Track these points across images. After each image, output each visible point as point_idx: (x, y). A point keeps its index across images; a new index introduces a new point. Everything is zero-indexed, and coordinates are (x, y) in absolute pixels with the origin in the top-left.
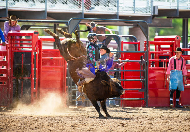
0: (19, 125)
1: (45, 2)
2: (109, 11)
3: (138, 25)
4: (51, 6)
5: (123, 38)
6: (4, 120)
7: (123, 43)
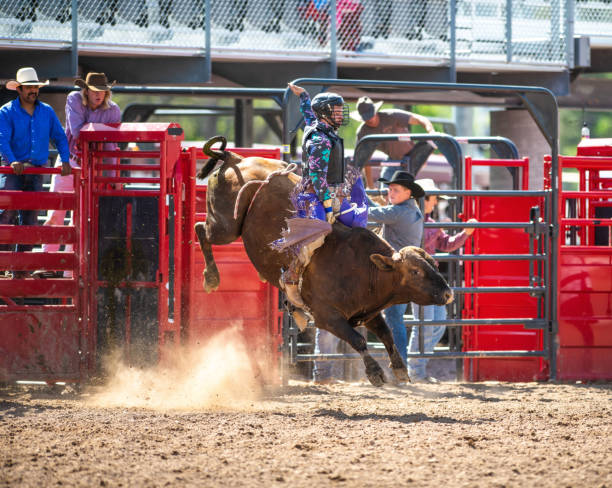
0: (118, 443)
1: (205, 24)
2: (423, 55)
3: (520, 103)
4: (226, 38)
5: (472, 145)
6: (67, 429)
7: (470, 163)
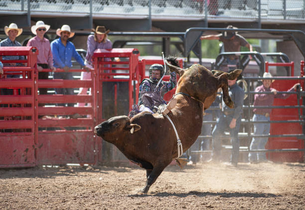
0: (112, 191)
1: (149, 4)
2: (246, 17)
3: (290, 37)
4: (158, 10)
5: (268, 57)
6: (89, 185)
7: (268, 65)
